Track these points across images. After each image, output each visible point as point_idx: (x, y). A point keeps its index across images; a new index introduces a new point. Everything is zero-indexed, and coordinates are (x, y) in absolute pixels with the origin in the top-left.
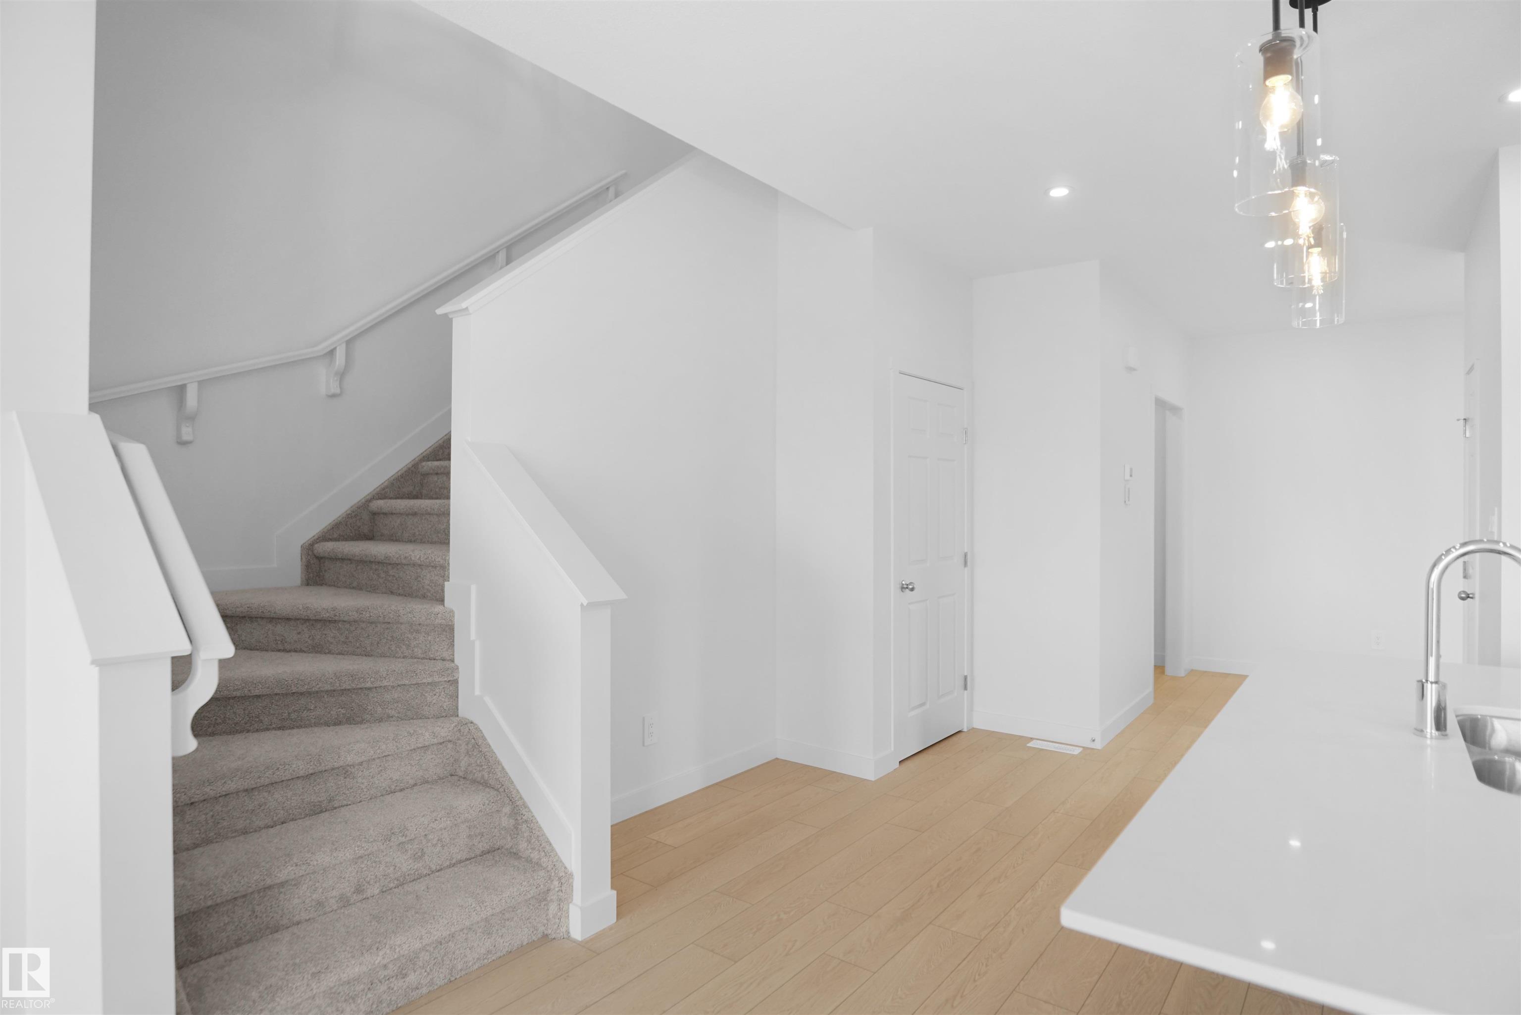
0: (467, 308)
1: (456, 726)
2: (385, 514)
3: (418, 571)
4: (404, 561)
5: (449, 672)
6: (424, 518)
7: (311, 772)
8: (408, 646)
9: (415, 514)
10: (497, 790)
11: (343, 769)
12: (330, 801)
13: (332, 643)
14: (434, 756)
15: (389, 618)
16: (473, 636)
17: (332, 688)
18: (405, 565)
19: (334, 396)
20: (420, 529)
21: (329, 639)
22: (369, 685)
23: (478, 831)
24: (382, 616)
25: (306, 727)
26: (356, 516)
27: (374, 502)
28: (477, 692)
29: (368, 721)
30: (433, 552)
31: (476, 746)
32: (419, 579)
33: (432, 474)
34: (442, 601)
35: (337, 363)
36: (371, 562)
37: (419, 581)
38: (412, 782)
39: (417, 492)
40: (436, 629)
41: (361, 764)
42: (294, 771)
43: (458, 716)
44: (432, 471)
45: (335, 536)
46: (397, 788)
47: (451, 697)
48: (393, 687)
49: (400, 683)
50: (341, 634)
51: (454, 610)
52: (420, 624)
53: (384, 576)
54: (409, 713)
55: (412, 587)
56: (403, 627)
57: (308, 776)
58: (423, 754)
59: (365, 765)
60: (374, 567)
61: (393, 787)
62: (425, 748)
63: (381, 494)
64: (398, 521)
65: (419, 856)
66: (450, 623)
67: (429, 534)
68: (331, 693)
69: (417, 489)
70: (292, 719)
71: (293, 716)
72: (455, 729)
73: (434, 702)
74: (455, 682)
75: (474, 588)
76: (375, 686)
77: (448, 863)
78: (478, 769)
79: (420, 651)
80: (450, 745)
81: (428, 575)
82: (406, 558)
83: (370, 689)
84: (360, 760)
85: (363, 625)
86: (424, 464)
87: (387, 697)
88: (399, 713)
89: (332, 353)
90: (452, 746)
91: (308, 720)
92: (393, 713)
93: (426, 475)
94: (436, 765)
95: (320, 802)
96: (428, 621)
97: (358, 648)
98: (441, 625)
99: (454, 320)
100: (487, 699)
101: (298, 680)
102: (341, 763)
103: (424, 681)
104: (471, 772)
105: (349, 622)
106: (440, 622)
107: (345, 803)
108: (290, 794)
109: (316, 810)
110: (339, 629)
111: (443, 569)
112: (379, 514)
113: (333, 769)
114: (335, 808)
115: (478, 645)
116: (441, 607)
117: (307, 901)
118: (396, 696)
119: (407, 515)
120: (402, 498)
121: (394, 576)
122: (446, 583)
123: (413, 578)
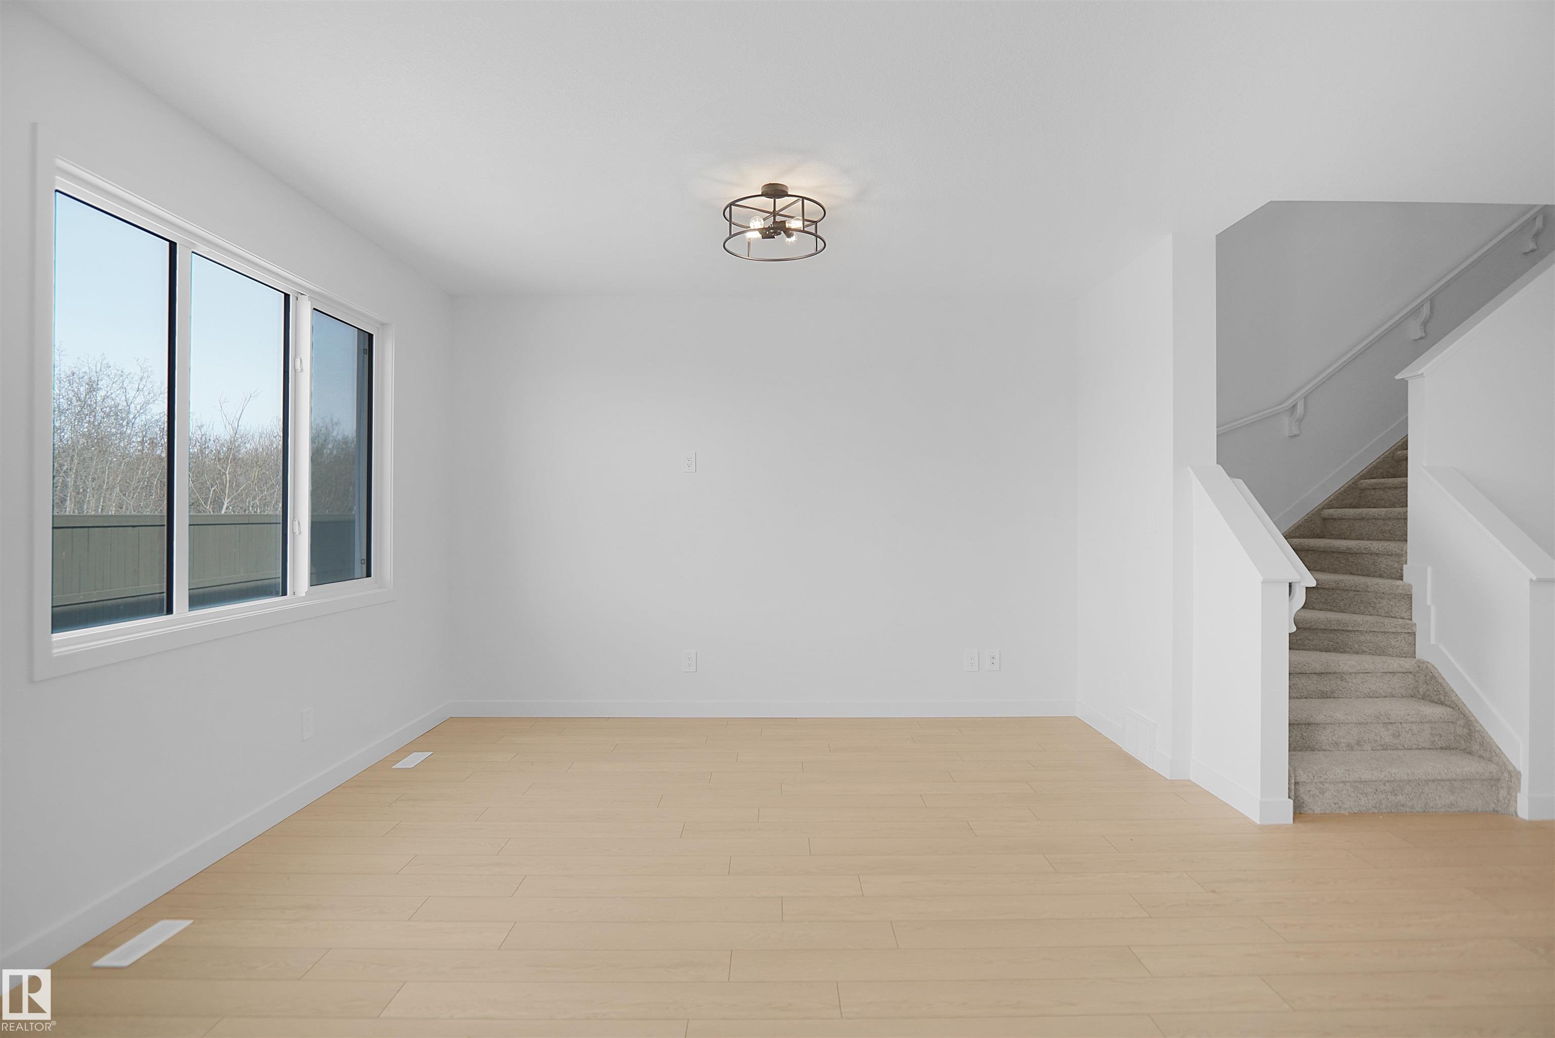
0: (1422, 374)
1: (1416, 663)
2: (1334, 519)
3: (1375, 558)
4: (1364, 551)
5: (1409, 626)
6: (1370, 522)
7: (1323, 671)
8: (1374, 608)
9: (1362, 519)
10: (1453, 708)
11: (1341, 675)
12: (1332, 693)
13: (1315, 603)
14: (1399, 681)
15: (1360, 587)
16: (1429, 603)
17: (1325, 628)
18: (1363, 553)
19: (1295, 436)
20: (1367, 530)
21: (1313, 600)
22: (1350, 628)
23: (1437, 732)
24: (1354, 586)
25: (1307, 650)
26: (1311, 521)
27: (1325, 510)
28: (1433, 642)
29: (1348, 652)
30: (1389, 545)
31: (1433, 677)
32: (1376, 564)
33: (1369, 489)
34: (1401, 578)
35: (1298, 413)
36: (1333, 552)
37: (1375, 566)
38: (1384, 694)
39: (1356, 503)
40: (1397, 597)
41: (1351, 674)
42: (1314, 668)
43: (1415, 658)
44: (1369, 487)
45: (1297, 535)
46: (1374, 696)
47: (1410, 644)
48: (1366, 632)
49: (1372, 630)
50: (1322, 597)
51: (1412, 584)
52: (1383, 593)
53: (1344, 562)
54: (1377, 651)
55: (1369, 570)
56: (1370, 594)
57: (1320, 674)
58: (1391, 678)
59: (1353, 675)
60: (1335, 555)
61: (1371, 694)
62: (1393, 673)
63: (1330, 504)
64: (1347, 524)
65: (1397, 735)
66: (1409, 593)
67: (1375, 533)
68: (1324, 630)
69: (1356, 500)
70: (1298, 644)
71: (1299, 642)
72: (1415, 665)
73: (1397, 646)
74: (1414, 634)
75: (1429, 569)
76: (1354, 629)
77: (1416, 747)
78: (1435, 693)
79: (1383, 612)
80: (1411, 676)
81: (1385, 561)
82: (1365, 549)
83: (1350, 631)
84: (1352, 671)
85: (1338, 592)
86: (1362, 481)
87: (1362, 638)
88: (1370, 650)
89: (1294, 407)
90: (1412, 676)
91: (1309, 646)
92: (1365, 649)
93: (1363, 490)
94: (1400, 687)
95: (1327, 691)
96: (1391, 591)
97: (1334, 607)
98: (1400, 594)
99: (1409, 382)
100: (1441, 646)
101: (1303, 620)
102: (1340, 671)
103: (1390, 630)
104: (1428, 696)
105: (1327, 589)
106: (1401, 592)
107: (1341, 696)
108: (1310, 682)
109: (1324, 695)
110: (1320, 594)
111: (1401, 557)
112: (1329, 519)
113: (1334, 673)
114: (1335, 698)
115: (1433, 608)
116: (1401, 582)
117: (1330, 740)
118: (1369, 638)
119: (1355, 520)
120: (1345, 508)
121: (1353, 562)
122: (1404, 566)
123: (1371, 563)
